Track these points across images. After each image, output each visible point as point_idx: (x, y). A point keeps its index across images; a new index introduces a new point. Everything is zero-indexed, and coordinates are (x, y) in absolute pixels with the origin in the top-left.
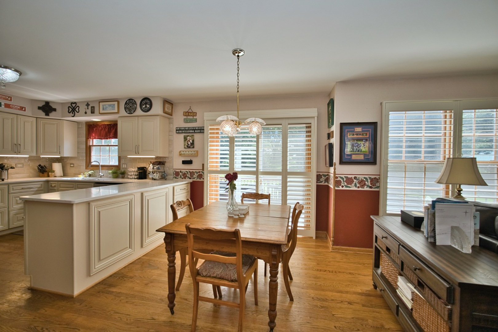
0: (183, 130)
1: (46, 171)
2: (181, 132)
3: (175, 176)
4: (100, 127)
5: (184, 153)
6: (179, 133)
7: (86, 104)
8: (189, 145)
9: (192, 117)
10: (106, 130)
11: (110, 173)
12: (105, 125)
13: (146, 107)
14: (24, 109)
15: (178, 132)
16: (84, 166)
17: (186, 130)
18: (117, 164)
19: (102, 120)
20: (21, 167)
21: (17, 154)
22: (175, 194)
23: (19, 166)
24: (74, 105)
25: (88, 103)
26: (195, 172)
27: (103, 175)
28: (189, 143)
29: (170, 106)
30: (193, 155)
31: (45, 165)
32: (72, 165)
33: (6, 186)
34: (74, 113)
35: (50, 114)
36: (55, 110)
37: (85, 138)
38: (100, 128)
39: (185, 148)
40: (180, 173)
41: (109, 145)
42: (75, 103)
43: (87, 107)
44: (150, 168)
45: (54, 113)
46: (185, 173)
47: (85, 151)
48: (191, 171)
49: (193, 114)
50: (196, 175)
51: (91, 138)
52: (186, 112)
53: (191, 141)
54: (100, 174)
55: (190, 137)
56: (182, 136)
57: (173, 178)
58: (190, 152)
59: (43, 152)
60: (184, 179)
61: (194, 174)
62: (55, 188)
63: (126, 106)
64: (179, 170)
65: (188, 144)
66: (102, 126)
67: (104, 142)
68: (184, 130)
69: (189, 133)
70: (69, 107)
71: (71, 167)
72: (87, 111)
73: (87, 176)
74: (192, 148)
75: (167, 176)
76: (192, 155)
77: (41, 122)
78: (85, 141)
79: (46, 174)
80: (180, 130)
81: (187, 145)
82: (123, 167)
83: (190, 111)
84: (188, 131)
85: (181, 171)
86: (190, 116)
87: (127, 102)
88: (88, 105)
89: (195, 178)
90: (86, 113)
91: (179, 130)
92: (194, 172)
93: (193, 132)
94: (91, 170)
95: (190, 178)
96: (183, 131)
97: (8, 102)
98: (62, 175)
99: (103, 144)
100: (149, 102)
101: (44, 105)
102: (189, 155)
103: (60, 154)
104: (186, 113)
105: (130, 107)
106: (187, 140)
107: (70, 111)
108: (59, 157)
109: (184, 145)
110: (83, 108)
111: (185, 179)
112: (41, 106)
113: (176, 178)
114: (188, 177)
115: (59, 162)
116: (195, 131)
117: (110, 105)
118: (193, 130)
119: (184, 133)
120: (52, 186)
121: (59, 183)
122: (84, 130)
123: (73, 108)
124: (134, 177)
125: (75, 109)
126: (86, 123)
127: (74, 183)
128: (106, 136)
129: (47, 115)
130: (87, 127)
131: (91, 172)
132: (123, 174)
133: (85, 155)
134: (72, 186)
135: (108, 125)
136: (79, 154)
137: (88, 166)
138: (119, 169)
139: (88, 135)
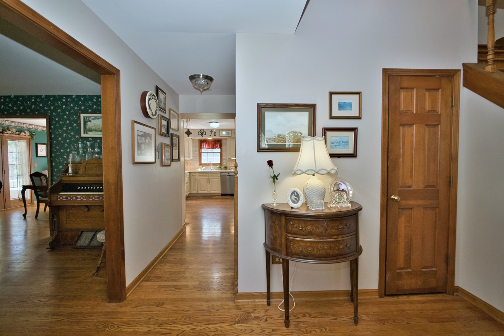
10: (213, 144)
12: (212, 141)
16: (197, 164)
19: (212, 139)
32: (189, 164)
34: (202, 135)
35: (190, 136)
36: (191, 133)
37: (198, 148)
42: (203, 130)
43: (211, 132)
45: (191, 135)
47: (198, 156)
54: (212, 168)
62: (195, 176)
66: (210, 142)
67: (209, 150)
72: (211, 134)
78: (198, 149)
82: (224, 164)
88: (212, 131)
90: (210, 135)
110: (208, 133)
112: (186, 132)
120: (193, 175)
121: (198, 173)
122: (197, 144)
123: (202, 132)
124: (233, 169)
125: (203, 133)
126: (199, 139)
127: (208, 173)
128: (213, 147)
129: (188, 136)
130: (199, 142)
131: (204, 167)
132: (226, 168)
133: (198, 158)
134: (206, 174)
135: (214, 141)
136: (194, 157)
137: (200, 164)
138: (222, 166)
139: (201, 147)
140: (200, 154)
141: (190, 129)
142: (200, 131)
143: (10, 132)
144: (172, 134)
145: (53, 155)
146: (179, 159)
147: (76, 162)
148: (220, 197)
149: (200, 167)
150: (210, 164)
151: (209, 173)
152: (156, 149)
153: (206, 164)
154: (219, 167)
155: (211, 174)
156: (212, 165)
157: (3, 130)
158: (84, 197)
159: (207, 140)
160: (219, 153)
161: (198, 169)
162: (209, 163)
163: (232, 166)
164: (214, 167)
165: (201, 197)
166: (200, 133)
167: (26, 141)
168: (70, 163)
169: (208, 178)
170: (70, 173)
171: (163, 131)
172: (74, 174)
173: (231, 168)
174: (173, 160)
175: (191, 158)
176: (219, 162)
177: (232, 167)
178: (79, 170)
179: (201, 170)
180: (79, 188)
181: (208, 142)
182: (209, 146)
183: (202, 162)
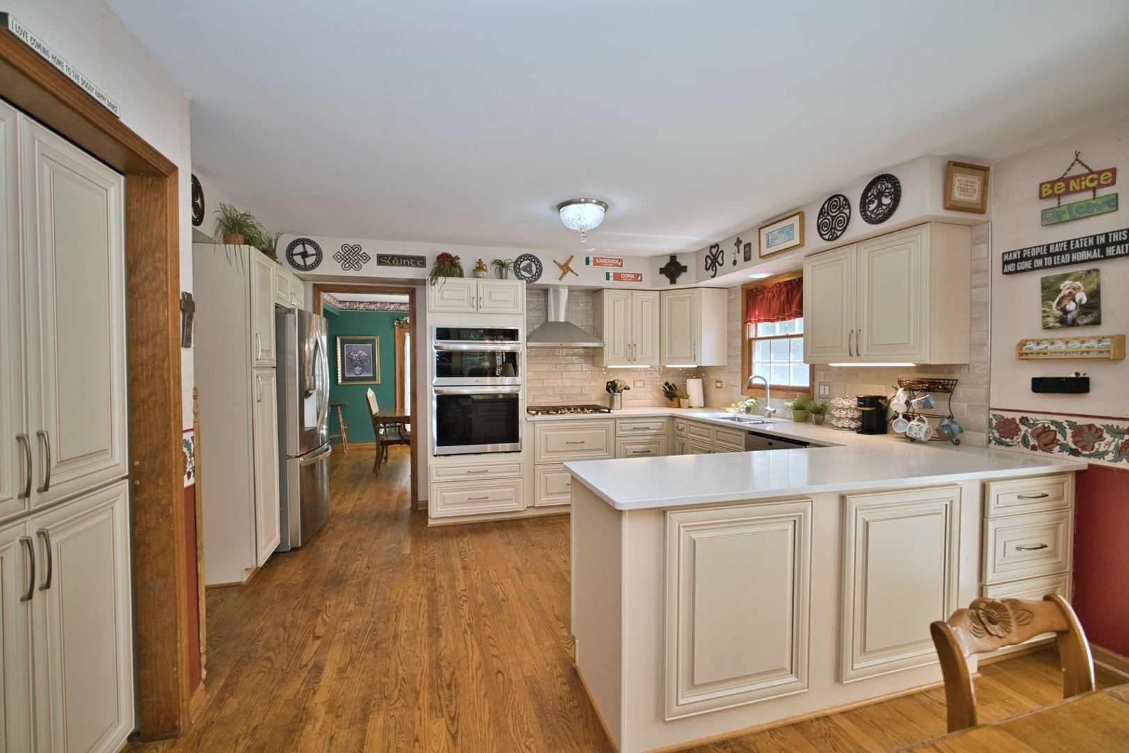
0: (1039, 256)
1: (676, 396)
2: (1027, 265)
3: (997, 435)
4: (769, 292)
5: (1042, 346)
6: (1017, 272)
7: (735, 241)
8: (1070, 316)
9: (1089, 195)
10: (782, 298)
11: (787, 407)
12: (780, 284)
13: (880, 204)
14: (639, 278)
15: (1011, 267)
16: (738, 386)
17: (1053, 255)
18: (806, 384)
19: (772, 274)
20: (641, 387)
21: (632, 364)
22: (992, 510)
23: (639, 384)
24: (714, 251)
25: (738, 238)
26: (1107, 427)
27: (774, 412)
28: (1071, 306)
29: (975, 181)
30: (1093, 355)
31: (675, 384)
32: (719, 385)
33: (612, 423)
34: (714, 269)
35: (678, 280)
36: (684, 269)
37: (740, 323)
38: (770, 295)
39: (1046, 327)
40: (1023, 428)
41: (790, 334)
42: (717, 245)
43: (736, 248)
44: (898, 401)
45: (683, 275)
46: (1046, 430)
47: (740, 353)
48: (1081, 422)
49: (1092, 181)
50: (1108, 443)
51: (750, 321)
52: (1053, 183)
53: (1082, 297)
54: (768, 408)
55: (1075, 280)
56: (1032, 283)
57: (990, 441)
58: (1077, 344)
59: (669, 358)
60: (1039, 452)
61: (1101, 438)
62: (683, 433)
63: (820, 220)
64: (1018, 416)
65: (1065, 312)
66: (774, 290)
68: (1043, 256)
69: (1071, 263)
70: (708, 256)
71: (717, 387)
72: (737, 257)
73: (743, 412)
74: (1087, 324)
75: (961, 431)
76: (1085, 355)
77: (667, 297)
78: (741, 328)
79: (675, 402)
80: (1022, 259)
81: (1059, 313)
82: (822, 393)
83: (1078, 170)
84: (1065, 258)
85: (1024, 421)
86: (1075, 192)
87: (823, 207)
88: (738, 243)
89: (1106, 453)
90: (735, 263)
91: (1016, 263)
92: (1098, 430)
93: (1096, 254)
94: (751, 397)
95: (1074, 453)
96: (1039, 263)
97: (618, 270)
98: (702, 405)
99: (778, 334)
100: (890, 186)
101: (668, 264)
102: (1068, 356)
103: (695, 360)
104: (1052, 188)
105: (833, 220)
106: (1061, 295)
107: (708, 266)
108: (695, 366)
109: (1044, 317)
110: (729, 252)
111: (1043, 450)
112: (663, 266)
113: (1000, 443)
114: (1064, 448)
115: (697, 378)
116: (1103, 252)
117: (782, 231)
118: (1090, 248)
119: (1044, 267)
122: (738, 305)
123: (714, 256)
124: (847, 424)
125: (716, 260)
129: (673, 282)
131: (750, 401)
132: (819, 413)
133: (741, 360)
136: (730, 360)
137: (746, 386)
138: (812, 399)
139: (749, 315)
140: (747, 347)
160: (801, 341)
163: (844, 408)
166: (709, 263)
177: (843, 414)
183: (753, 380)
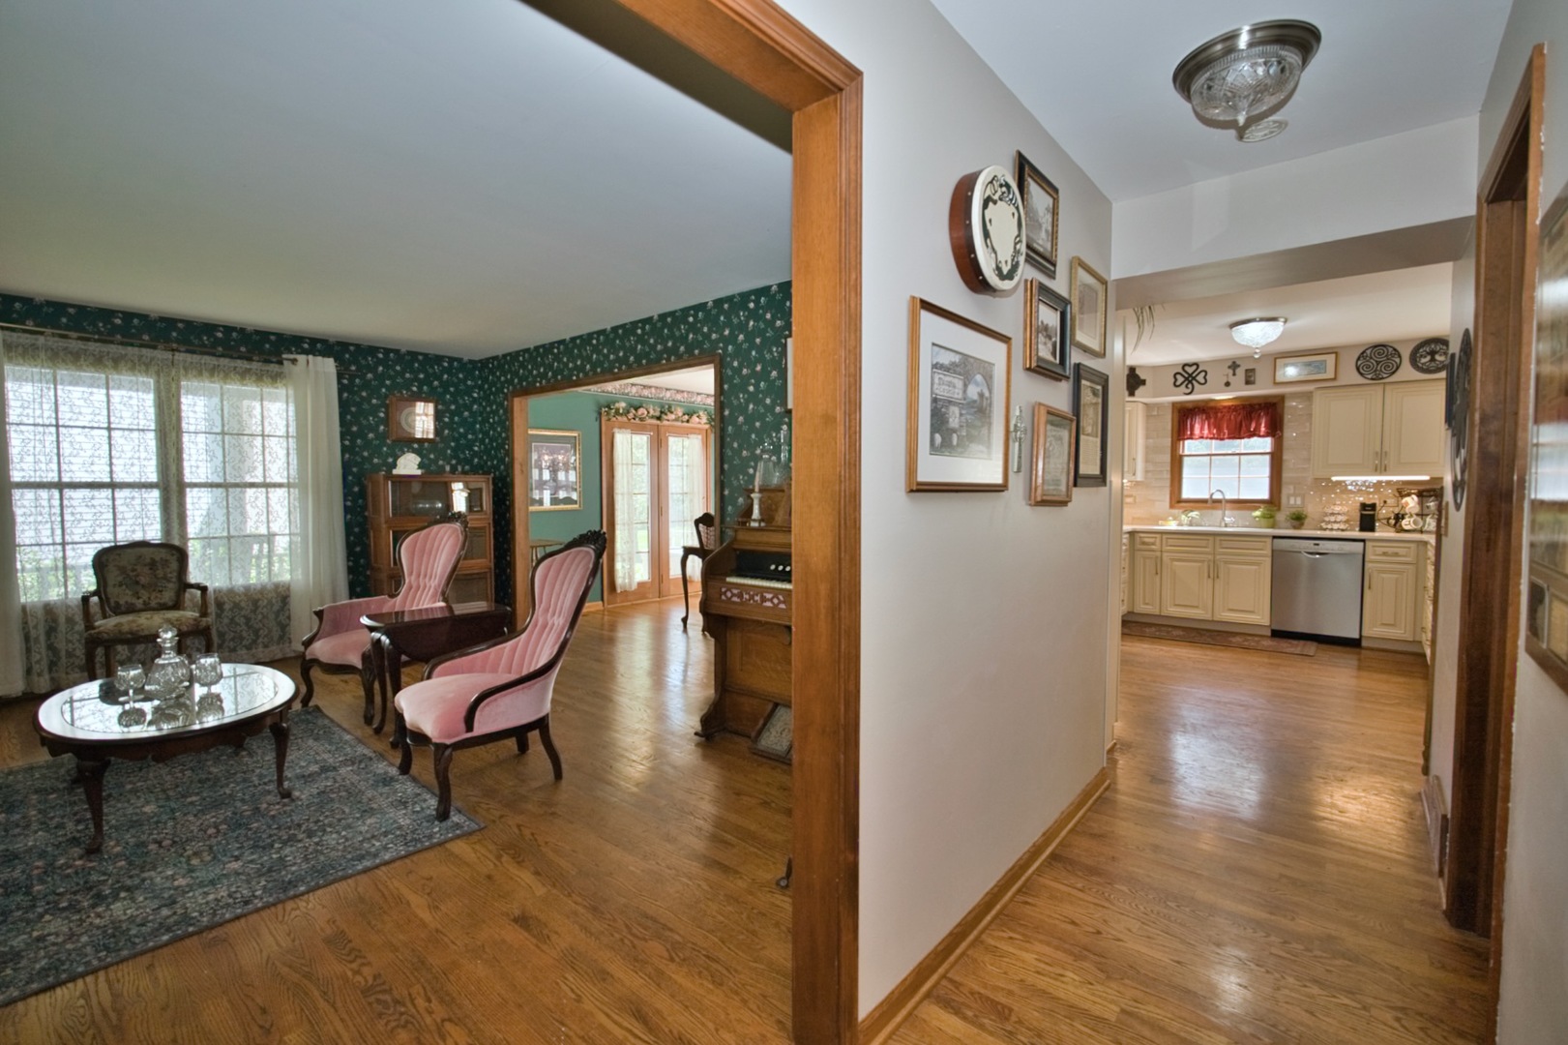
4: (1218, 413)
11: (1255, 516)
13: (1432, 360)
16: (1163, 503)
18: (1267, 496)
19: (1234, 397)
24: (1189, 369)
25: (1234, 362)
34: (1190, 385)
35: (1137, 392)
36: (1143, 382)
37: (1169, 440)
42: (1196, 364)
43: (1231, 372)
45: (1141, 389)
47: (1169, 468)
51: (1185, 438)
62: (1153, 547)
63: (1360, 362)
66: (1224, 411)
67: (1214, 446)
70: (1176, 373)
72: (1232, 379)
78: (1169, 444)
87: (1364, 352)
88: (1234, 366)
90: (1228, 384)
94: (1190, 511)
101: (1129, 375)
105: (1378, 364)
107: (1178, 383)
110: (1216, 377)
117: (1307, 363)
120: (1144, 543)
121: (1165, 536)
122: (1167, 422)
123: (1189, 375)
124: (1336, 526)
125: (1194, 378)
126: (1174, 404)
127: (1211, 538)
128: (1239, 432)
129: (1133, 394)
130: (1176, 415)
131: (1194, 514)
132: (1298, 519)
133: (1167, 476)
134: (1204, 543)
135: (1244, 407)
136: (1150, 475)
137: (1177, 500)
138: (1279, 509)
139: (1181, 432)
140: (1177, 463)
141: (1140, 367)
142: (1181, 371)
143: (673, 417)
144: (1078, 366)
145: (726, 466)
146: (1101, 479)
147: (773, 487)
148: (1267, 643)
149: (1176, 511)
150: (1218, 501)
151: (1218, 538)
152: (1012, 428)
153: (1204, 501)
154: (1263, 516)
155: (1225, 544)
156: (1228, 505)
157: (662, 412)
158: (781, 597)
159: (1212, 404)
160: (1268, 457)
161: (1165, 519)
162: (1217, 496)
163: (1333, 514)
164: (1236, 512)
165: (1176, 633)
166: (1180, 379)
167: (700, 437)
168: (757, 489)
169: (1210, 557)
170: (755, 520)
171: (1040, 354)
172: (763, 524)
173: (1329, 522)
174: (1079, 481)
175: (1139, 477)
176: (1265, 495)
177: (1332, 519)
178: (776, 510)
179: (1180, 524)
180: (773, 567)
181: (1216, 413)
182: (1220, 430)
183: (1186, 494)
